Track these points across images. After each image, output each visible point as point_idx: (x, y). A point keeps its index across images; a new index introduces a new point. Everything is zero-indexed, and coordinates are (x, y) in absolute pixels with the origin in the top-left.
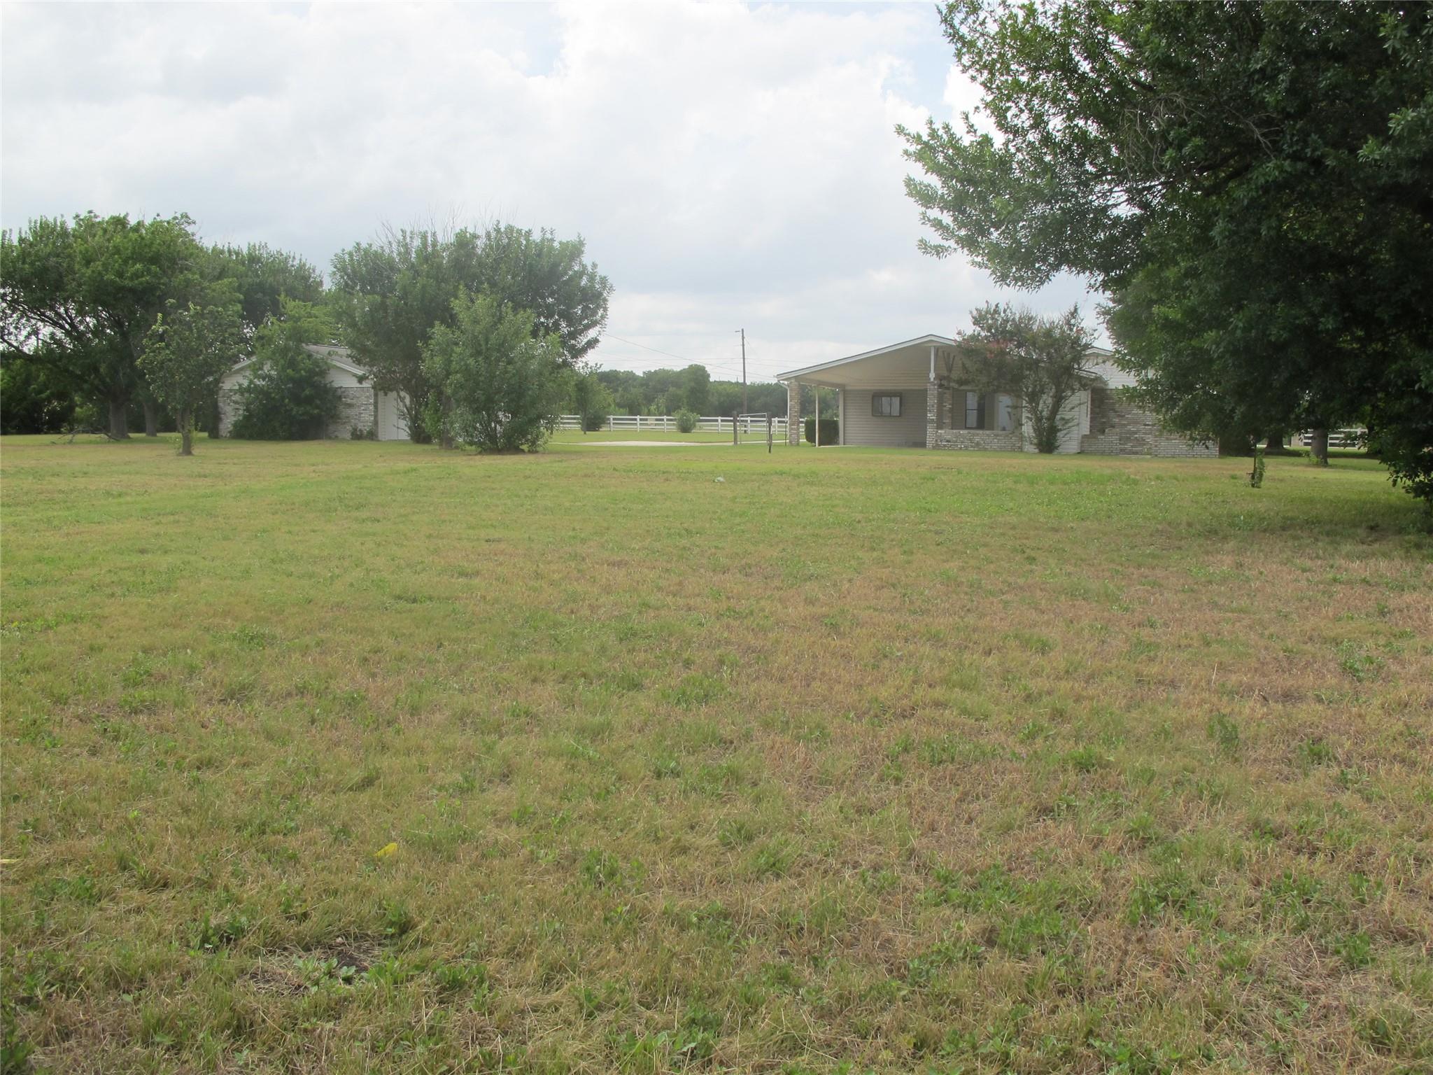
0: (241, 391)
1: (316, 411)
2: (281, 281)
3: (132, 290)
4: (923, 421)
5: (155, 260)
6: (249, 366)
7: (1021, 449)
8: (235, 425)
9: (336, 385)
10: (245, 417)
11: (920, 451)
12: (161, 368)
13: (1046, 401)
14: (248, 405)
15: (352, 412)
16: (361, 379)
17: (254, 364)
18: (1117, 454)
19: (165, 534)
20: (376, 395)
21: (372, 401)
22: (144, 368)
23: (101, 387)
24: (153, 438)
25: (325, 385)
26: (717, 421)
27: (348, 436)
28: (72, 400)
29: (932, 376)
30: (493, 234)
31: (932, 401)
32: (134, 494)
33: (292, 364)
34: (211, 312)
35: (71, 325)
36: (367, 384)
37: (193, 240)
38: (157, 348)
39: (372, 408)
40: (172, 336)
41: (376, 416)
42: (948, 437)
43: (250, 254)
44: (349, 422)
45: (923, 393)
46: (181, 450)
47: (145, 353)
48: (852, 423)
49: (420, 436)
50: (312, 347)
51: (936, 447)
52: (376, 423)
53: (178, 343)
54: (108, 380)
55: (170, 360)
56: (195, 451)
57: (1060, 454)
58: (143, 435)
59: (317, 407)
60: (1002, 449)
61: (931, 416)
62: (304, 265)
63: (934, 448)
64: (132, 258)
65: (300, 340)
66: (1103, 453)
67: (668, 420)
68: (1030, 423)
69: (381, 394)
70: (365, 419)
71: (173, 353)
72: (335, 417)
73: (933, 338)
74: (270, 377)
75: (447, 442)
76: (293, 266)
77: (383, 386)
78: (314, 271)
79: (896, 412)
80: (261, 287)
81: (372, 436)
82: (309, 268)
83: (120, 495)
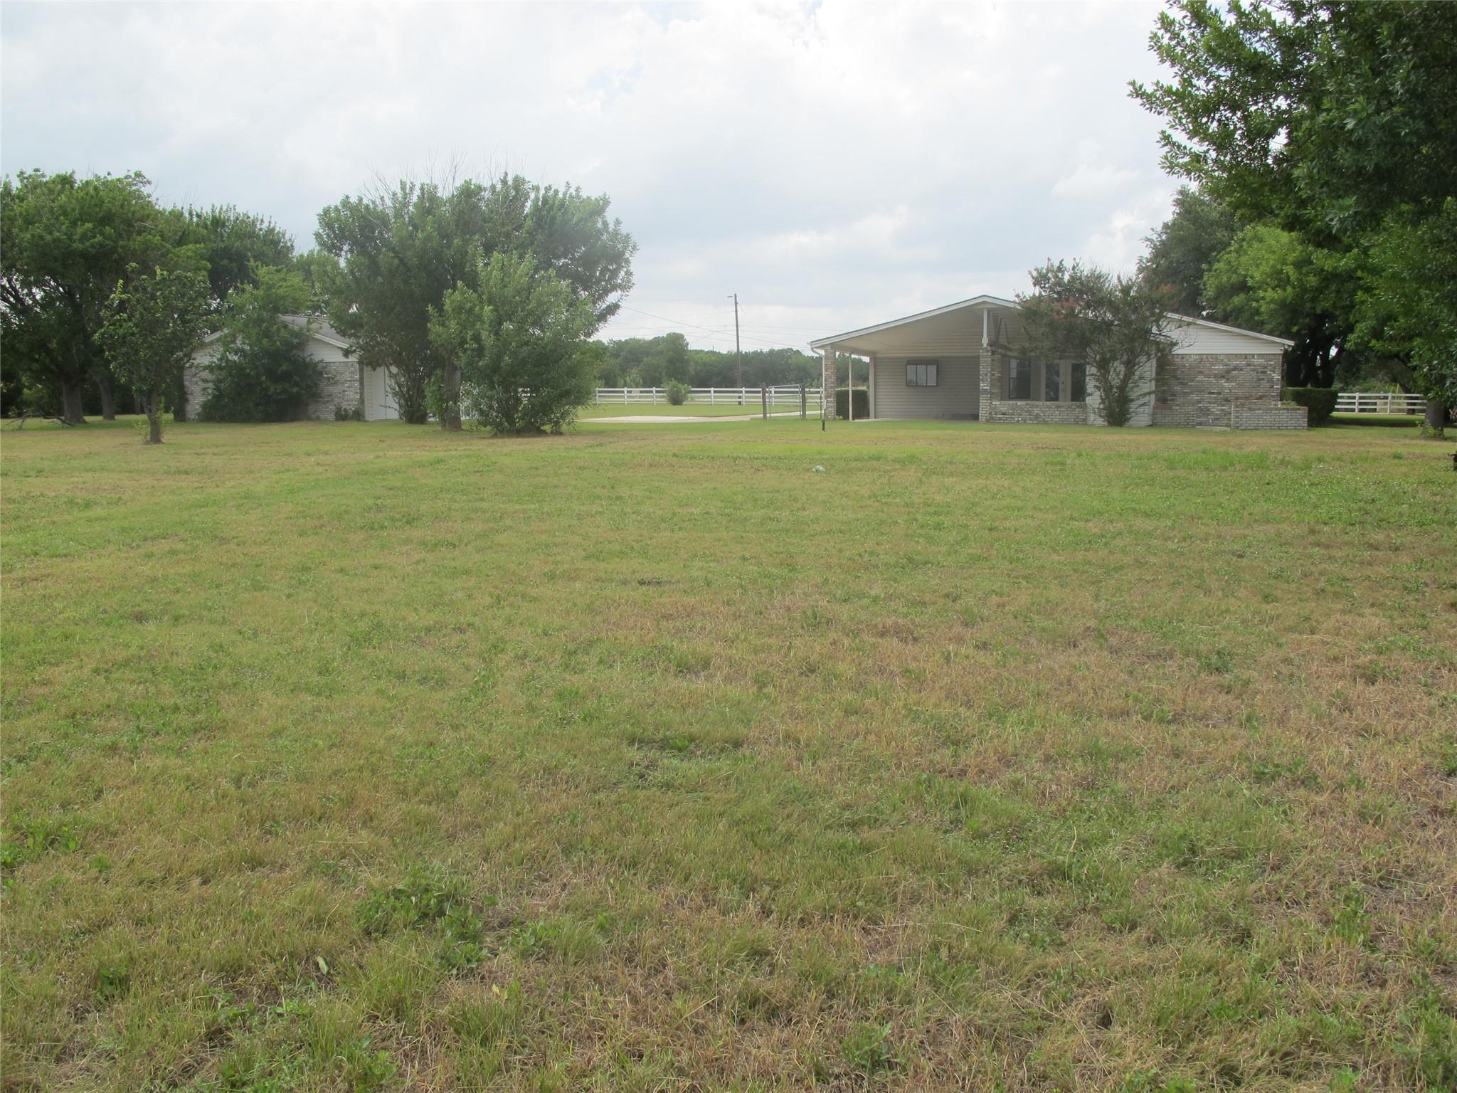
0: (210, 368)
1: (295, 390)
2: (249, 246)
3: (84, 255)
4: (976, 391)
5: (106, 219)
6: (218, 340)
7: (1085, 422)
8: (205, 406)
9: (316, 358)
10: (214, 397)
11: (973, 425)
12: (123, 343)
13: (1118, 367)
14: (218, 382)
15: (334, 390)
16: (347, 353)
17: (226, 336)
18: (1193, 426)
19: (166, 578)
20: (361, 370)
21: (357, 377)
22: (105, 343)
23: (53, 367)
24: (111, 422)
25: (304, 359)
26: (709, 392)
27: (332, 416)
28: (19, 381)
29: (985, 341)
30: (499, 187)
31: (985, 368)
32: (104, 502)
33: (266, 334)
34: (178, 278)
35: (16, 297)
36: (353, 358)
37: (149, 202)
38: (117, 320)
39: (357, 384)
40: (135, 306)
41: (362, 394)
42: (1004, 409)
43: (214, 217)
44: (333, 400)
45: (975, 361)
46: (148, 437)
47: (102, 326)
48: (883, 395)
49: (414, 414)
50: (288, 318)
51: (990, 420)
52: (362, 401)
53: (142, 314)
54: (60, 359)
55: (133, 334)
56: (165, 437)
57: (1130, 427)
58: (100, 418)
59: (296, 385)
60: (1063, 422)
61: (984, 386)
62: (274, 229)
63: (987, 421)
64: (81, 220)
65: (276, 310)
66: (1177, 426)
67: (657, 392)
68: (1098, 393)
69: (367, 369)
70: (350, 397)
71: (136, 325)
72: (315, 396)
73: (986, 299)
74: (242, 351)
75: (451, 423)
76: (261, 230)
77: (371, 361)
78: (284, 235)
79: (932, 382)
80: (226, 253)
81: (358, 416)
82: (279, 232)
83: (87, 506)
